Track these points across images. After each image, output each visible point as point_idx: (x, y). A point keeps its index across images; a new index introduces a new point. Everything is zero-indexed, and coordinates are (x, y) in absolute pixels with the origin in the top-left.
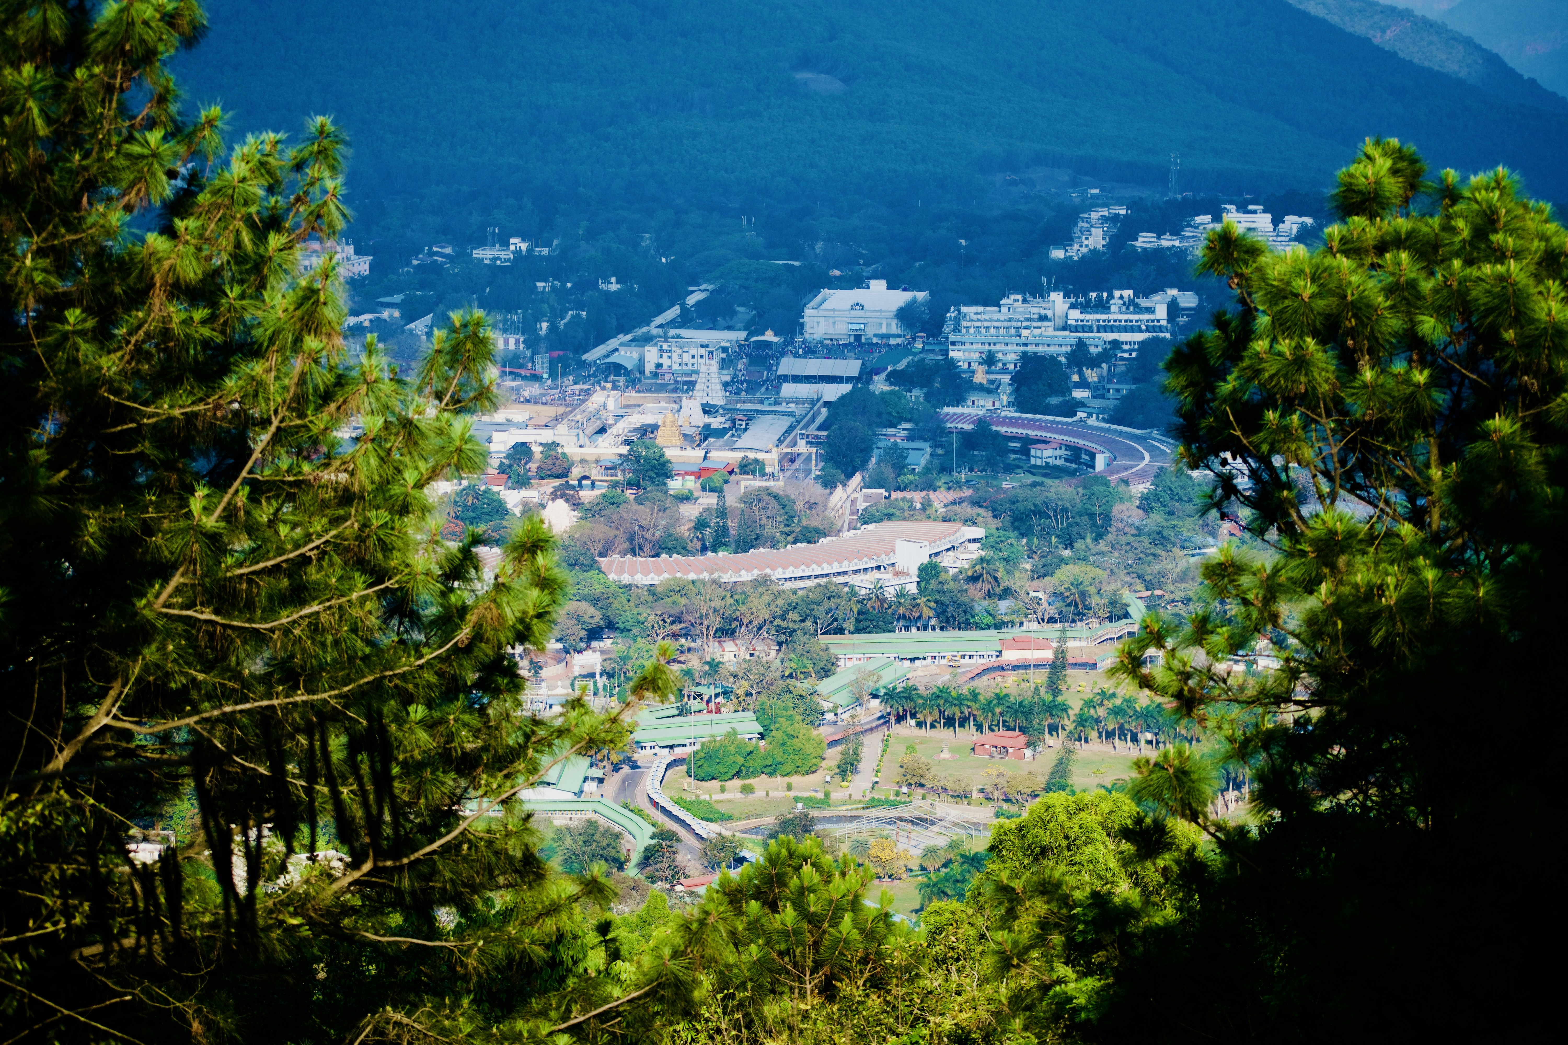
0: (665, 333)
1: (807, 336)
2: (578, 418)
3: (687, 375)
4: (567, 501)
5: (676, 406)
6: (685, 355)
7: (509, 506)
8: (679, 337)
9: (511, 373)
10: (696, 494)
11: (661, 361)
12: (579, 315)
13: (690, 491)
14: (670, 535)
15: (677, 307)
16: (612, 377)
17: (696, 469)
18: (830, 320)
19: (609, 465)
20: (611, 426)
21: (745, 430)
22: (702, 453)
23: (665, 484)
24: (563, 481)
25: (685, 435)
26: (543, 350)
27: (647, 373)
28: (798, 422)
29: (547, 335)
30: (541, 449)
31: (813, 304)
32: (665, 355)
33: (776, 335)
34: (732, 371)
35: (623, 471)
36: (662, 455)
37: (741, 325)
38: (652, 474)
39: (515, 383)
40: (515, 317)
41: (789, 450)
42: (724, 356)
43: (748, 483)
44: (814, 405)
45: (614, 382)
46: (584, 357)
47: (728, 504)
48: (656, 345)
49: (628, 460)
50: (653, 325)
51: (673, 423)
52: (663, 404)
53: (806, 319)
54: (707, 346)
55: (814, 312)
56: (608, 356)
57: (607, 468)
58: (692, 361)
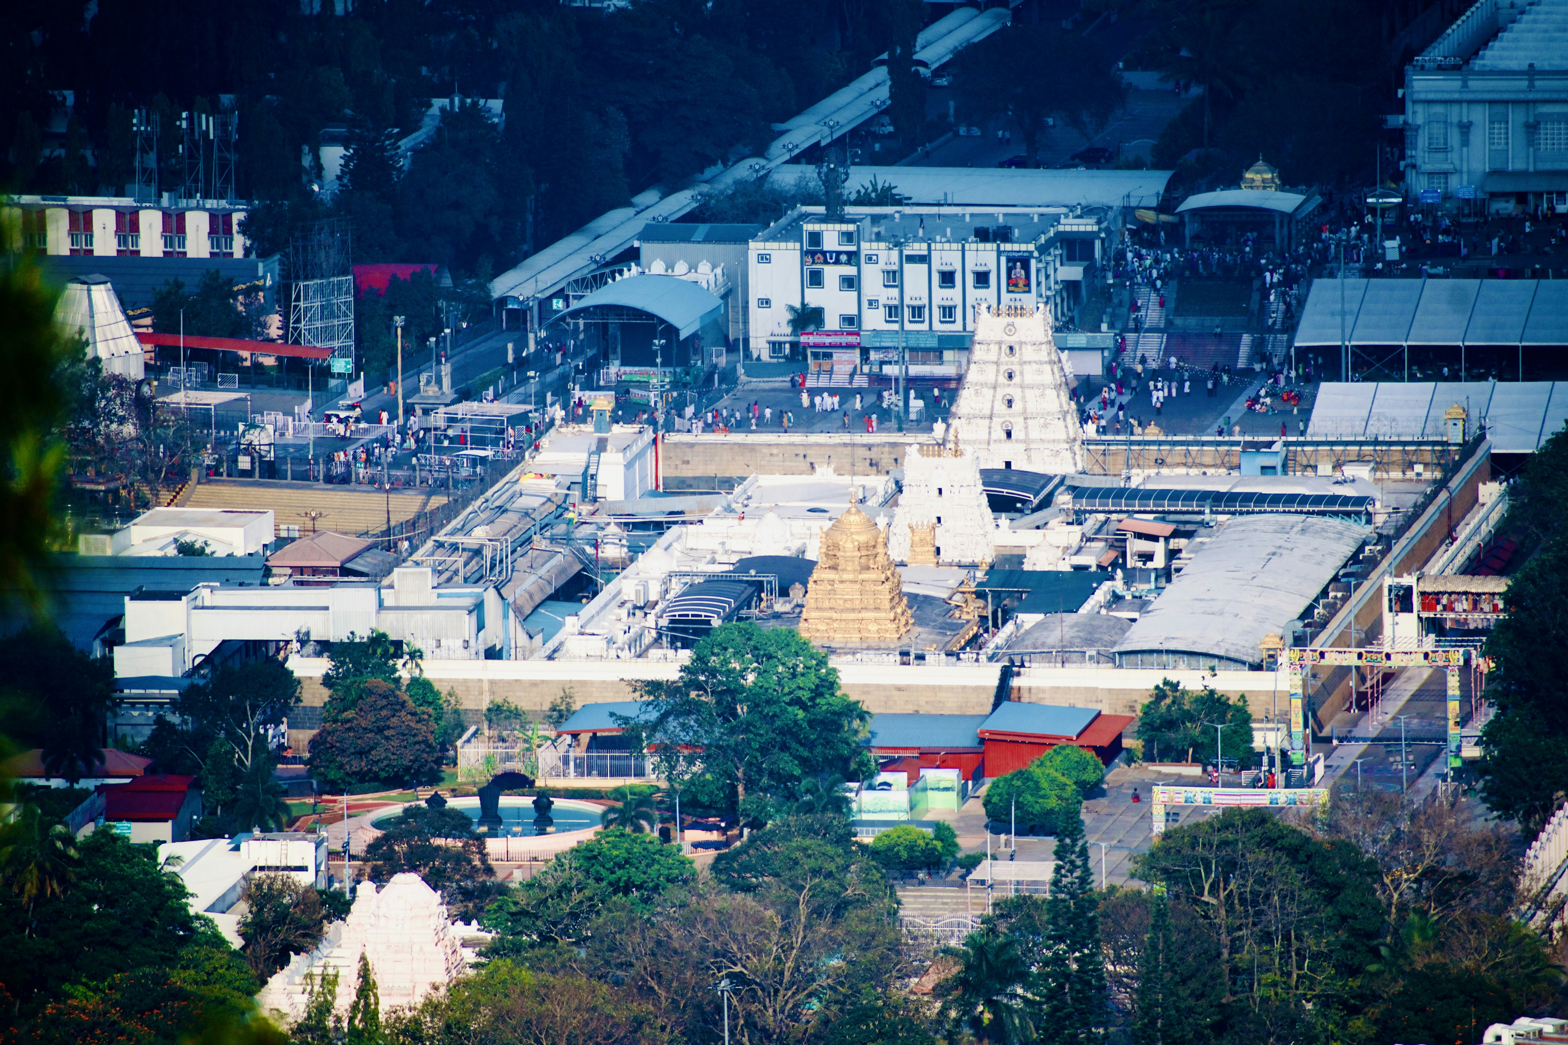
0: (832, 183)
1: (1418, 184)
2: (480, 534)
3: (920, 353)
4: (434, 881)
5: (880, 484)
6: (915, 275)
7: (196, 907)
8: (887, 197)
9: (196, 356)
10: (967, 843)
11: (814, 298)
12: (473, 115)
13: (942, 831)
14: (867, 1014)
15: (880, 73)
16: (614, 370)
17: (964, 739)
18: (1517, 117)
19: (608, 727)
20: (614, 568)
21: (1167, 574)
22: (990, 676)
23: (840, 805)
24: (421, 797)
25: (919, 603)
26: (327, 257)
27: (759, 346)
28: (1386, 541)
29: (342, 200)
30: (321, 666)
31: (1437, 53)
32: (832, 273)
33: (1287, 183)
34: (1106, 335)
35: (667, 752)
36: (828, 685)
37: (1141, 145)
38: (789, 765)
39: (213, 398)
40: (208, 124)
41: (1350, 659)
42: (1074, 272)
43: (1180, 795)
44: (1451, 469)
45: (622, 390)
46: (500, 286)
47: (1101, 882)
48: (791, 233)
49: (689, 708)
50: (779, 151)
51: (869, 550)
52: (825, 474)
53: (1416, 115)
54: (1002, 234)
55: (1448, 85)
56: (597, 280)
57: (598, 742)
58: (942, 296)
